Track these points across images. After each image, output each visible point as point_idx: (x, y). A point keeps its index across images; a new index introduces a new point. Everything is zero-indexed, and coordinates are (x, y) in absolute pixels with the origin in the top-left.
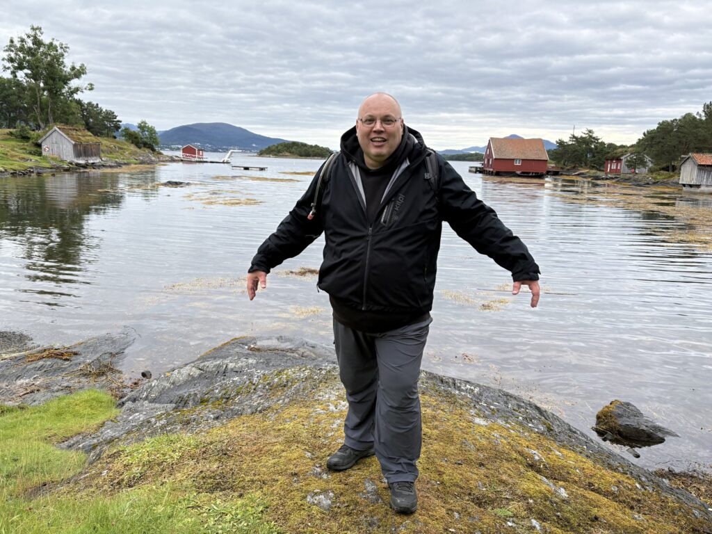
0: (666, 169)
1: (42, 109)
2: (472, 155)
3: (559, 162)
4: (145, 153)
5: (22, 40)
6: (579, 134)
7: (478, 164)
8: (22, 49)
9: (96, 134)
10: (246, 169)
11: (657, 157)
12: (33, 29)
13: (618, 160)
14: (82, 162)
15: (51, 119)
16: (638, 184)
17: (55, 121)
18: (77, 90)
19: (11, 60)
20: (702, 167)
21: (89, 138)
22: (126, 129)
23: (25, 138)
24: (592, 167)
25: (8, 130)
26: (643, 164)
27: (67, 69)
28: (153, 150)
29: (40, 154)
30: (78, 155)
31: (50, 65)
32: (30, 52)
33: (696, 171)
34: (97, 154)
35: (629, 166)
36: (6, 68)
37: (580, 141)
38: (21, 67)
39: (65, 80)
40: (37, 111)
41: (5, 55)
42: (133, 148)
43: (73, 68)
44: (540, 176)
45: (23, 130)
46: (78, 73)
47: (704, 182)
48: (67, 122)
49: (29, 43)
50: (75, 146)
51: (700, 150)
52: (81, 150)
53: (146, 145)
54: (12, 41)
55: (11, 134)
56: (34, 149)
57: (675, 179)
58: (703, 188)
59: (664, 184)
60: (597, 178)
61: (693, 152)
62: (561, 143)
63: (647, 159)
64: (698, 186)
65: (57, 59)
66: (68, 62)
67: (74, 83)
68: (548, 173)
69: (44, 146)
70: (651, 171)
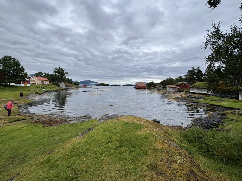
0: (165, 87)
1: (60, 79)
2: (133, 85)
3: (148, 86)
4: (77, 86)
5: (57, 68)
6: (151, 82)
7: (135, 87)
8: (57, 69)
9: (69, 83)
10: (95, 88)
11: (163, 85)
12: (59, 66)
13: (157, 86)
14: (67, 88)
15: (61, 81)
16: (160, 90)
17: (62, 81)
18: (66, 76)
19: (55, 71)
20: (170, 87)
21: (68, 84)
22: (74, 82)
23: (56, 84)
24: (153, 87)
25: (53, 83)
26: (161, 87)
27: (65, 73)
28: (78, 86)
29: (59, 87)
30: (66, 87)
31: (62, 72)
32: (58, 70)
33: (169, 88)
34: (69, 87)
35: (159, 87)
36: (54, 73)
37: (151, 83)
38: (56, 72)
39: (64, 74)
40: (59, 80)
41: (54, 71)
42: (75, 85)
43: (66, 72)
44: (145, 89)
45: (56, 83)
46: (67, 73)
47: (170, 89)
48: (64, 81)
49: (58, 69)
50: (66, 85)
51: (169, 84)
52: (67, 86)
53: (77, 85)
54: (55, 68)
55: (54, 84)
56: (58, 86)
57: (166, 89)
58: (170, 90)
59: (164, 90)
60: (154, 89)
61: (168, 85)
62: (148, 83)
63: (162, 86)
64: (169, 90)
65: (63, 71)
66: (65, 72)
67: (66, 75)
68: (146, 88)
69: (60, 86)
70: (162, 88)
